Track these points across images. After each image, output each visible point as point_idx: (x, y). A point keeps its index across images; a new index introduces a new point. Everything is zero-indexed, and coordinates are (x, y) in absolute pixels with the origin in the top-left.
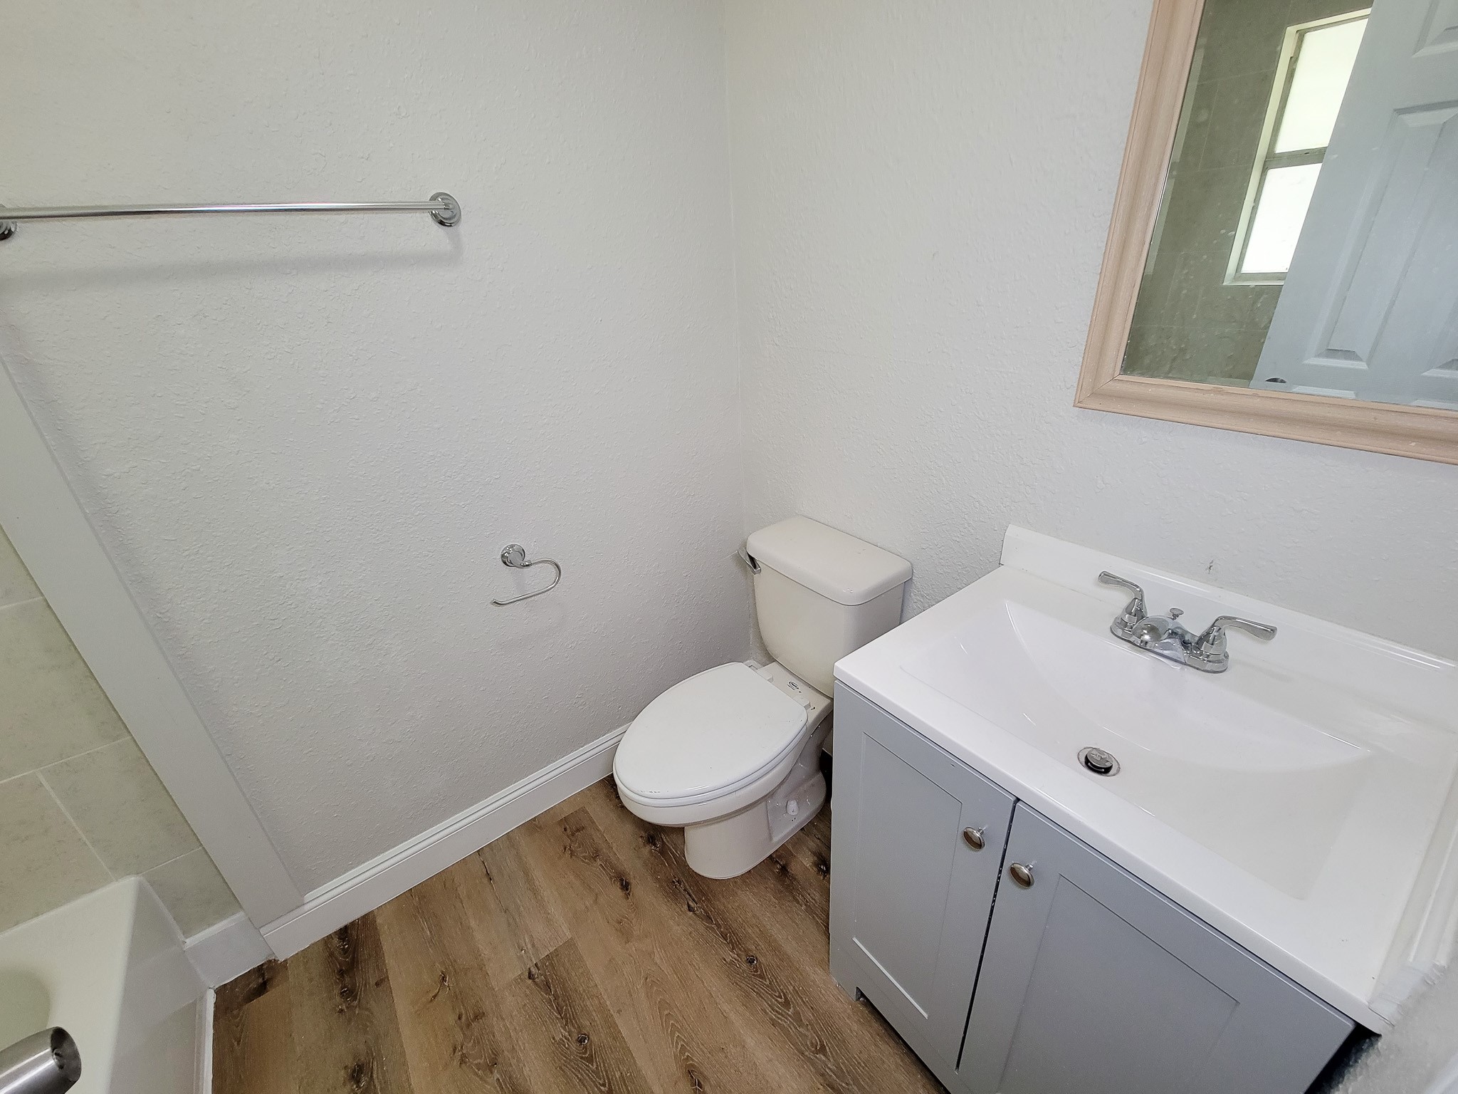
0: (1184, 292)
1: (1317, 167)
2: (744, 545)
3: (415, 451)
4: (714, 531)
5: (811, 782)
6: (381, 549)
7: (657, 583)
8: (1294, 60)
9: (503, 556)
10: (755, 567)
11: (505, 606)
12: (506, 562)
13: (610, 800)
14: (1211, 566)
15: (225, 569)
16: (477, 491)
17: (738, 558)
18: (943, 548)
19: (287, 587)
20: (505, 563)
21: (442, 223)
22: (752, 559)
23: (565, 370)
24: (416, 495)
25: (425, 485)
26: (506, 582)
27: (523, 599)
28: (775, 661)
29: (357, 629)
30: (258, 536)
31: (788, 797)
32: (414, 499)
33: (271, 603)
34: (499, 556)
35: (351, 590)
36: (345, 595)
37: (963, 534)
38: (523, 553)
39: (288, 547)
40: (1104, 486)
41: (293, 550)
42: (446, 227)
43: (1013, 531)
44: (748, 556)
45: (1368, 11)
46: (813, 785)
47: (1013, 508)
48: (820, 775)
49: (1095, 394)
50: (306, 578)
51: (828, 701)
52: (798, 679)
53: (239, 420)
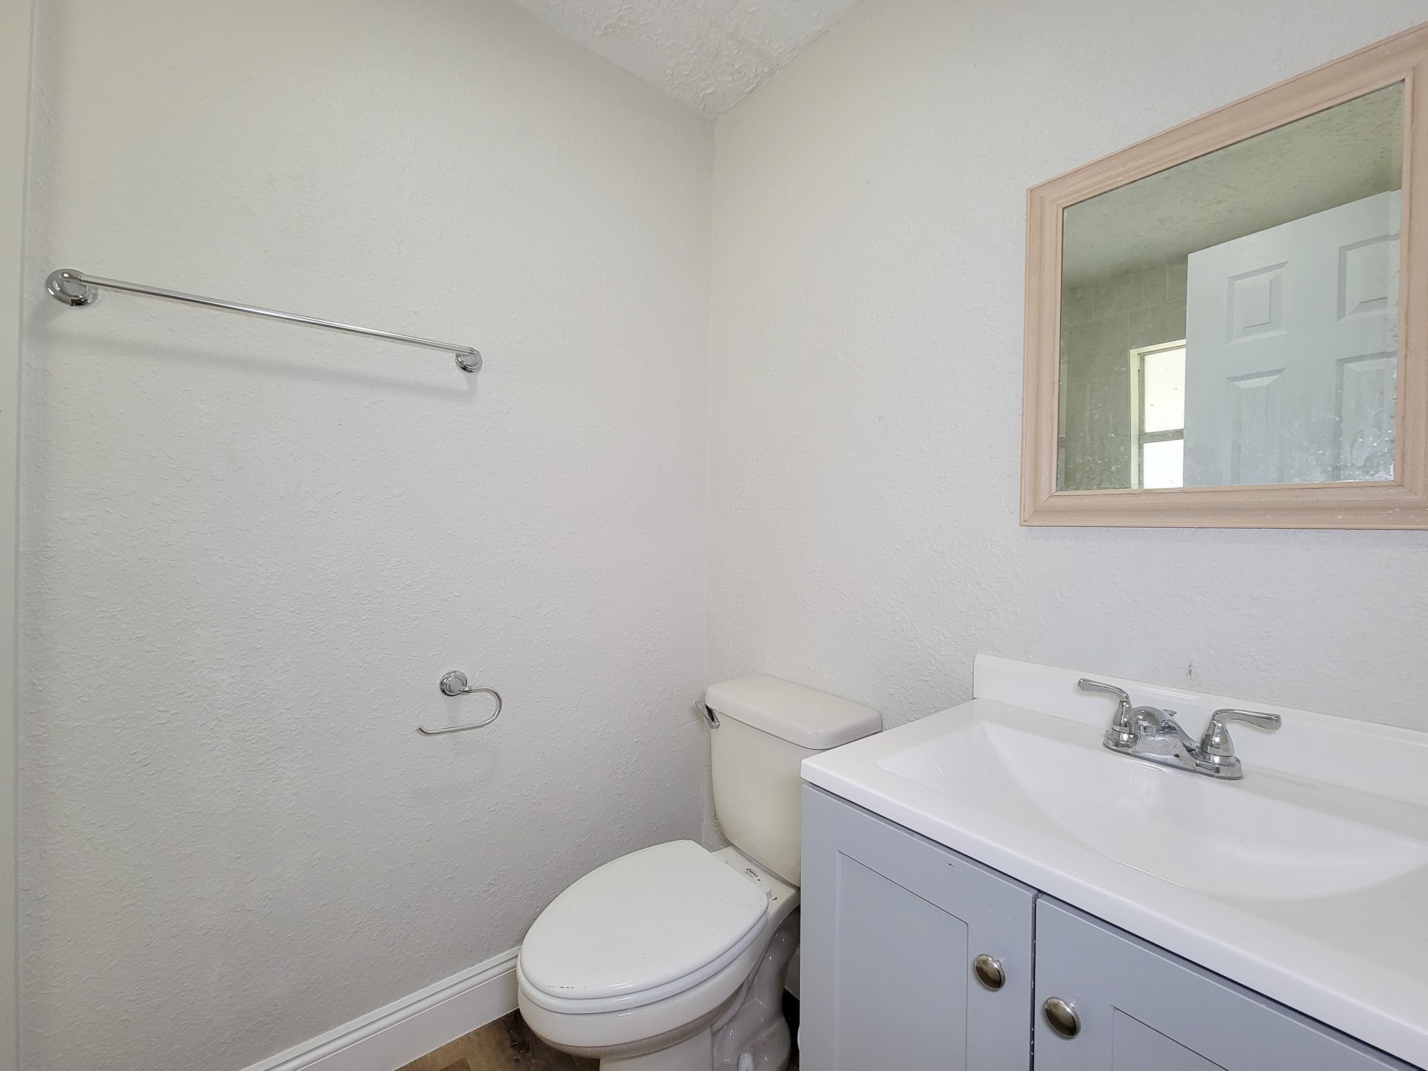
0: (1097, 416)
1: (1180, 443)
2: (704, 695)
3: (382, 554)
4: (672, 694)
5: (771, 1029)
6: (313, 650)
7: (604, 745)
8: (1141, 373)
9: (442, 683)
10: (713, 720)
11: (431, 738)
12: (446, 690)
13: (502, 1050)
14: (1190, 671)
15: (136, 641)
16: (433, 606)
17: (695, 710)
18: (911, 690)
19: (195, 674)
20: (443, 691)
21: (464, 368)
22: (710, 711)
23: (546, 505)
24: (369, 599)
25: (382, 589)
26: (439, 711)
27: (452, 731)
28: (731, 844)
29: (254, 741)
30: (188, 611)
31: (740, 1049)
32: (366, 602)
33: (169, 690)
34: (438, 682)
35: (265, 691)
36: (255, 696)
37: (930, 671)
38: (465, 683)
39: (215, 629)
40: (1064, 600)
41: (218, 633)
42: (466, 373)
43: (980, 659)
44: (706, 709)
45: (1183, 342)
46: (773, 1035)
47: (978, 636)
48: (783, 1020)
49: (1037, 512)
50: (219, 669)
51: (792, 892)
52: (756, 865)
53: (219, 492)
